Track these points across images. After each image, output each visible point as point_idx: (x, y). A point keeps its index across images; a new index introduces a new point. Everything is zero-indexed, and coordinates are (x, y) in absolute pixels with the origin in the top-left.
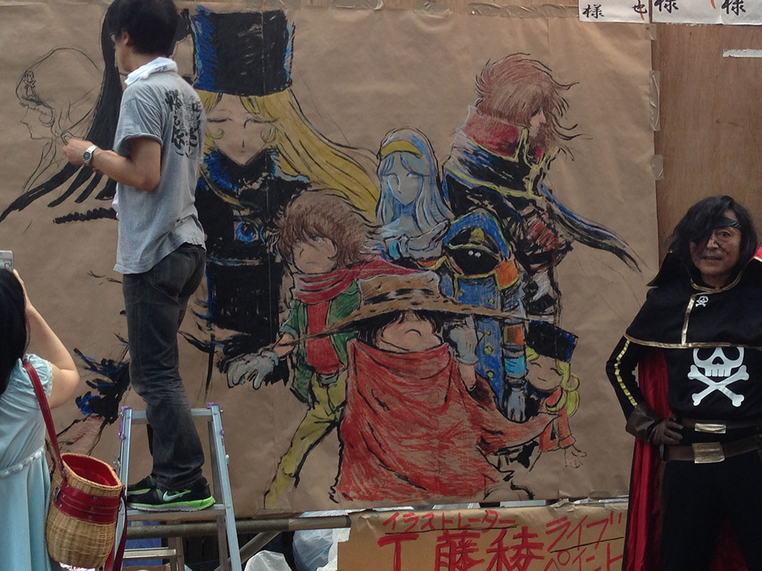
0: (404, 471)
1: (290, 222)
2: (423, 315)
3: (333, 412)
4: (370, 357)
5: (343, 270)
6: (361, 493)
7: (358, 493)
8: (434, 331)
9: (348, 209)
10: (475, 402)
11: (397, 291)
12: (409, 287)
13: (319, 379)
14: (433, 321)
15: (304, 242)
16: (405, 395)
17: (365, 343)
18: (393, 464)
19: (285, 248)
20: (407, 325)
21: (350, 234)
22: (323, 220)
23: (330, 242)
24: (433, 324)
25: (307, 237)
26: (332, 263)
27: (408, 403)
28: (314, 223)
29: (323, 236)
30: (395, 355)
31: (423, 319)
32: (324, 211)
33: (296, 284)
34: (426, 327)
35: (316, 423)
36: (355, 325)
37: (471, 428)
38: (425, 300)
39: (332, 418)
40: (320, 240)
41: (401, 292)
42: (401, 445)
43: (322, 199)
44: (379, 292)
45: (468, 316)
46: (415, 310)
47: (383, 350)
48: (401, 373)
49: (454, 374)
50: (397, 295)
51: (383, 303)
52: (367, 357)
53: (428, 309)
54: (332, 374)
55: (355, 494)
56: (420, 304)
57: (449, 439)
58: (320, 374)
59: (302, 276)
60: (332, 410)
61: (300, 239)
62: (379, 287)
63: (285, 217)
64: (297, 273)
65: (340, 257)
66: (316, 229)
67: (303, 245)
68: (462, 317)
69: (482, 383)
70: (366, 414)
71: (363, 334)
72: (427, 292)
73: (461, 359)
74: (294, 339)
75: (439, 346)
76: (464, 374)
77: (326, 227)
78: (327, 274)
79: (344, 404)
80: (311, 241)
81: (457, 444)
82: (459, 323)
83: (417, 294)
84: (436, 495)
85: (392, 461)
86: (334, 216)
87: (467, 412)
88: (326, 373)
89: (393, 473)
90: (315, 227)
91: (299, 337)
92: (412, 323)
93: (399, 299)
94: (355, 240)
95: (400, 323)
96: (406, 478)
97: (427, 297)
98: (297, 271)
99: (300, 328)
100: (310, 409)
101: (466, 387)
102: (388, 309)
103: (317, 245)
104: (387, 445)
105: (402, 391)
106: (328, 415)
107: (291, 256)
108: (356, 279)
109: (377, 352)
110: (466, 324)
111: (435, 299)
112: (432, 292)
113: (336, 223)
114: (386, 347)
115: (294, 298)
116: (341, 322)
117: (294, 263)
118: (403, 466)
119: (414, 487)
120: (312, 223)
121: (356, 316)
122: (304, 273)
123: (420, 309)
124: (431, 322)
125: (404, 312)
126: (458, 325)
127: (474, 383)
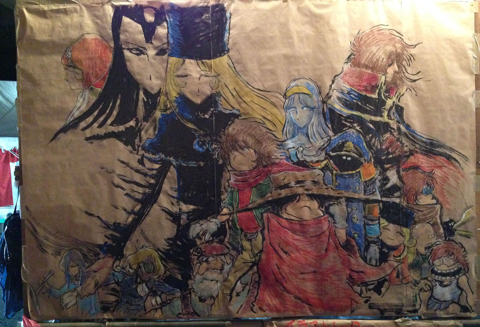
0: (299, 294)
1: (228, 139)
2: (312, 197)
3: (254, 257)
4: (278, 223)
5: (261, 169)
6: (271, 307)
7: (269, 307)
8: (319, 207)
9: (265, 130)
10: (345, 253)
11: (295, 182)
12: (303, 180)
13: (245, 236)
14: (319, 201)
15: (236, 151)
16: (300, 247)
17: (275, 214)
18: (292, 289)
19: (225, 155)
20: (302, 203)
21: (266, 146)
22: (248, 138)
23: (252, 151)
24: (318, 203)
25: (238, 148)
26: (254, 164)
27: (302, 252)
28: (243, 140)
29: (249, 147)
30: (294, 222)
31: (312, 200)
32: (249, 132)
33: (231, 177)
34: (315, 204)
35: (243, 263)
36: (268, 203)
37: (343, 268)
38: (314, 187)
39: (253, 260)
40: (246, 150)
41: (298, 182)
42: (297, 278)
43: (248, 124)
44: (284, 182)
45: (341, 198)
46: (306, 194)
47: (286, 219)
48: (297, 233)
49: (333, 234)
50: (296, 184)
51: (286, 189)
52: (276, 223)
53: (315, 193)
54: (254, 233)
55: (267, 308)
56: (310, 190)
57: (328, 275)
58: (246, 233)
59: (235, 172)
60: (253, 254)
61: (233, 149)
62: (284, 179)
63: (225, 135)
64: (232, 170)
65: (259, 161)
66: (244, 143)
67: (236, 153)
68: (337, 198)
69: (350, 241)
70: (275, 258)
71: (274, 208)
72: (315, 182)
73: (336, 225)
74: (230, 211)
75: (322, 216)
76: (338, 235)
77: (250, 141)
78: (251, 171)
79: (261, 251)
80: (241, 151)
81: (333, 279)
82: (336, 202)
83: (308, 184)
84: (319, 310)
86: (256, 135)
87: (340, 258)
88: (250, 232)
89: (291, 295)
90: (243, 141)
91: (233, 210)
92: (306, 202)
93: (297, 187)
94: (269, 150)
95: (297, 202)
96: (299, 299)
97: (315, 186)
98: (232, 169)
99: (234, 204)
100: (239, 254)
101: (340, 243)
102: (289, 193)
103: (245, 154)
104: (288, 278)
105: (298, 244)
106: (251, 258)
107: (228, 160)
108: (269, 175)
109: (282, 219)
110: (340, 203)
111: (320, 187)
112: (318, 182)
113: (257, 139)
114: (288, 217)
115: (231, 186)
116: (260, 201)
117: (230, 165)
118: (298, 291)
119: (305, 304)
120: (241, 139)
121: (269, 197)
122: (237, 171)
123: (310, 193)
124: (317, 201)
125: (300, 195)
126: (335, 204)
127: (345, 240)
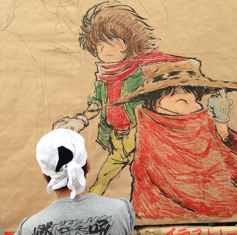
0: (178, 198)
1: (94, 28)
2: (189, 89)
3: (127, 157)
4: (151, 118)
5: (131, 60)
6: (147, 213)
7: (145, 213)
8: (196, 101)
9: (134, 18)
10: (228, 149)
11: (169, 73)
12: (178, 70)
13: (116, 134)
14: (196, 93)
15: (104, 41)
16: (177, 145)
17: (148, 109)
18: (170, 192)
19: (91, 46)
20: (177, 97)
21: (136, 35)
22: (117, 26)
23: (122, 41)
24: (196, 95)
25: (106, 38)
26: (124, 56)
27: (179, 150)
28: (111, 29)
29: (117, 37)
30: (169, 117)
31: (189, 92)
32: (117, 20)
33: (99, 70)
34: (191, 97)
35: (114, 164)
36: (142, 97)
37: (227, 167)
38: (190, 79)
39: (126, 160)
40: (115, 40)
41: (173, 74)
42: (176, 179)
43: (116, 12)
44: (157, 74)
45: (221, 89)
46: (182, 86)
47: (160, 114)
48: (174, 129)
49: (214, 130)
50: (169, 76)
51: (159, 82)
52: (150, 118)
53: (192, 85)
54: (125, 130)
55: (143, 214)
56: (186, 81)
57: (210, 175)
58: (117, 130)
59: (103, 65)
60: (125, 155)
61: (101, 40)
62: (157, 71)
63: (91, 25)
64: (99, 62)
65: (129, 51)
66: (112, 32)
67: (104, 44)
68: (217, 89)
69: (233, 136)
70: (150, 157)
71: (146, 103)
72: (191, 73)
73: (217, 119)
74: (98, 107)
75: (201, 110)
76: (219, 130)
77: (120, 31)
78: (119, 64)
79: (134, 151)
80: (109, 41)
81: (216, 179)
82: (215, 94)
83: (183, 75)
84: (202, 216)
85: (169, 191)
86: (125, 24)
87: (223, 156)
88: (121, 130)
89: (170, 199)
90: (111, 31)
91: (102, 106)
92: (181, 95)
93: (171, 79)
94: (139, 39)
95: (172, 95)
96: (179, 203)
97: (191, 77)
99: (103, 99)
100: (110, 155)
101: (222, 139)
102: (163, 86)
103: (113, 44)
104: (165, 179)
105: (174, 142)
106: (123, 159)
107: (96, 51)
108: (140, 66)
109: (156, 115)
110: (220, 95)
111: (197, 78)
112: (195, 73)
113: (126, 28)
114: (163, 112)
115: (98, 79)
116: (130, 95)
117: (98, 56)
119: (185, 209)
120: (109, 28)
121: (141, 91)
122: (105, 63)
123: (186, 85)
124: (194, 94)
125: (175, 87)
126: (214, 96)
127: (227, 135)
